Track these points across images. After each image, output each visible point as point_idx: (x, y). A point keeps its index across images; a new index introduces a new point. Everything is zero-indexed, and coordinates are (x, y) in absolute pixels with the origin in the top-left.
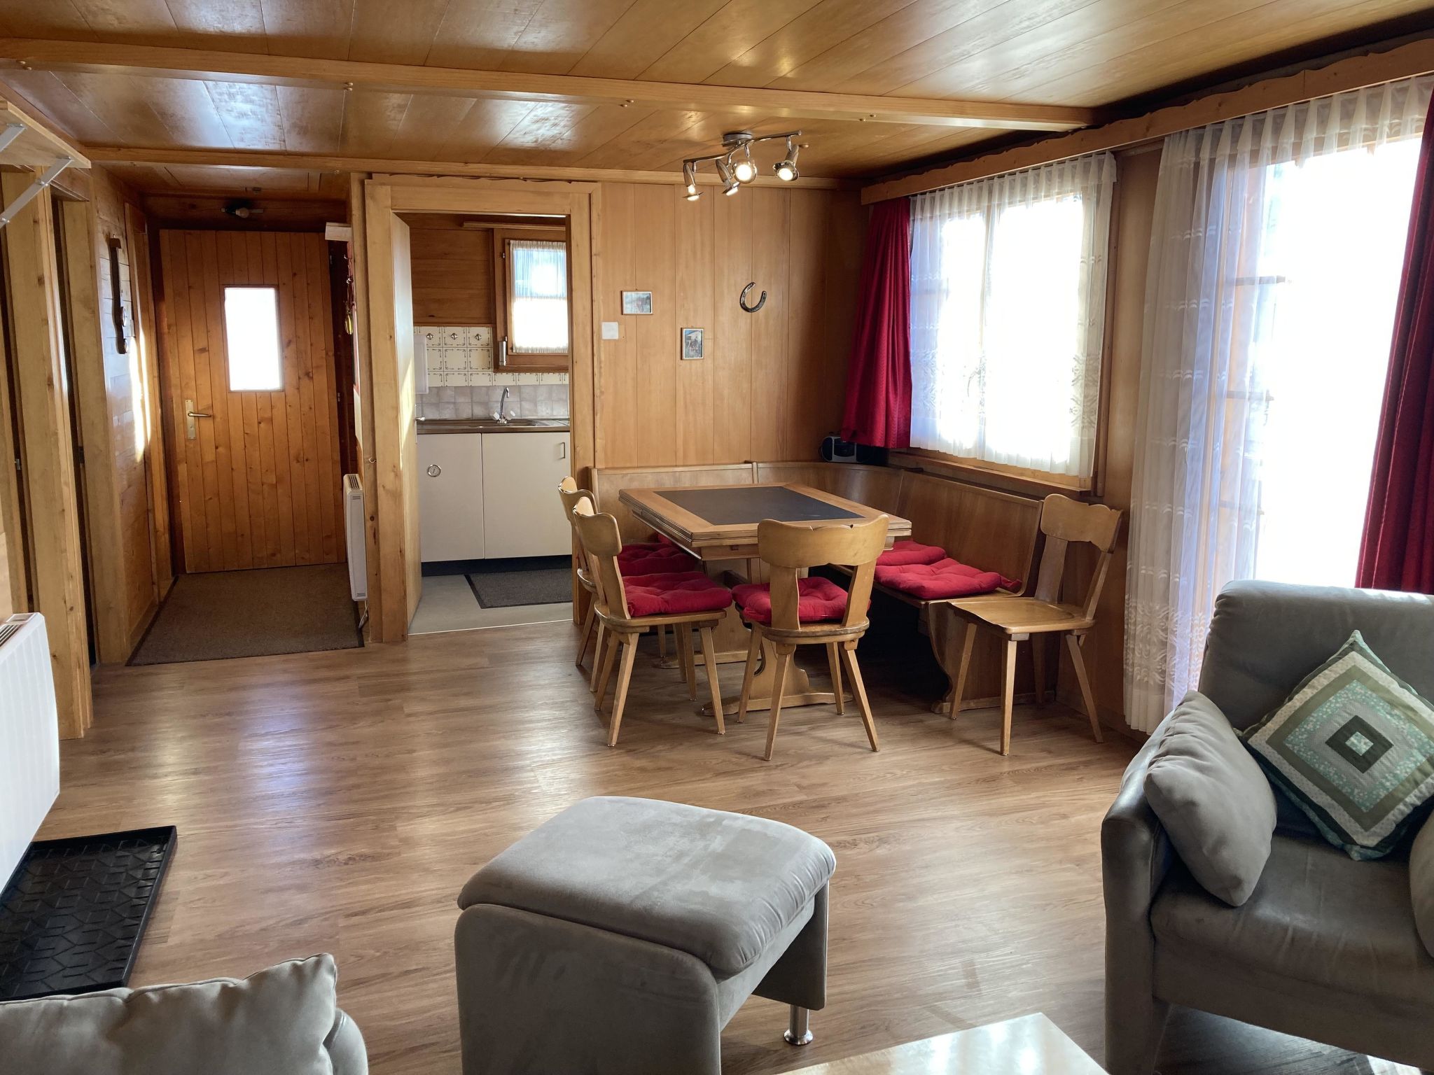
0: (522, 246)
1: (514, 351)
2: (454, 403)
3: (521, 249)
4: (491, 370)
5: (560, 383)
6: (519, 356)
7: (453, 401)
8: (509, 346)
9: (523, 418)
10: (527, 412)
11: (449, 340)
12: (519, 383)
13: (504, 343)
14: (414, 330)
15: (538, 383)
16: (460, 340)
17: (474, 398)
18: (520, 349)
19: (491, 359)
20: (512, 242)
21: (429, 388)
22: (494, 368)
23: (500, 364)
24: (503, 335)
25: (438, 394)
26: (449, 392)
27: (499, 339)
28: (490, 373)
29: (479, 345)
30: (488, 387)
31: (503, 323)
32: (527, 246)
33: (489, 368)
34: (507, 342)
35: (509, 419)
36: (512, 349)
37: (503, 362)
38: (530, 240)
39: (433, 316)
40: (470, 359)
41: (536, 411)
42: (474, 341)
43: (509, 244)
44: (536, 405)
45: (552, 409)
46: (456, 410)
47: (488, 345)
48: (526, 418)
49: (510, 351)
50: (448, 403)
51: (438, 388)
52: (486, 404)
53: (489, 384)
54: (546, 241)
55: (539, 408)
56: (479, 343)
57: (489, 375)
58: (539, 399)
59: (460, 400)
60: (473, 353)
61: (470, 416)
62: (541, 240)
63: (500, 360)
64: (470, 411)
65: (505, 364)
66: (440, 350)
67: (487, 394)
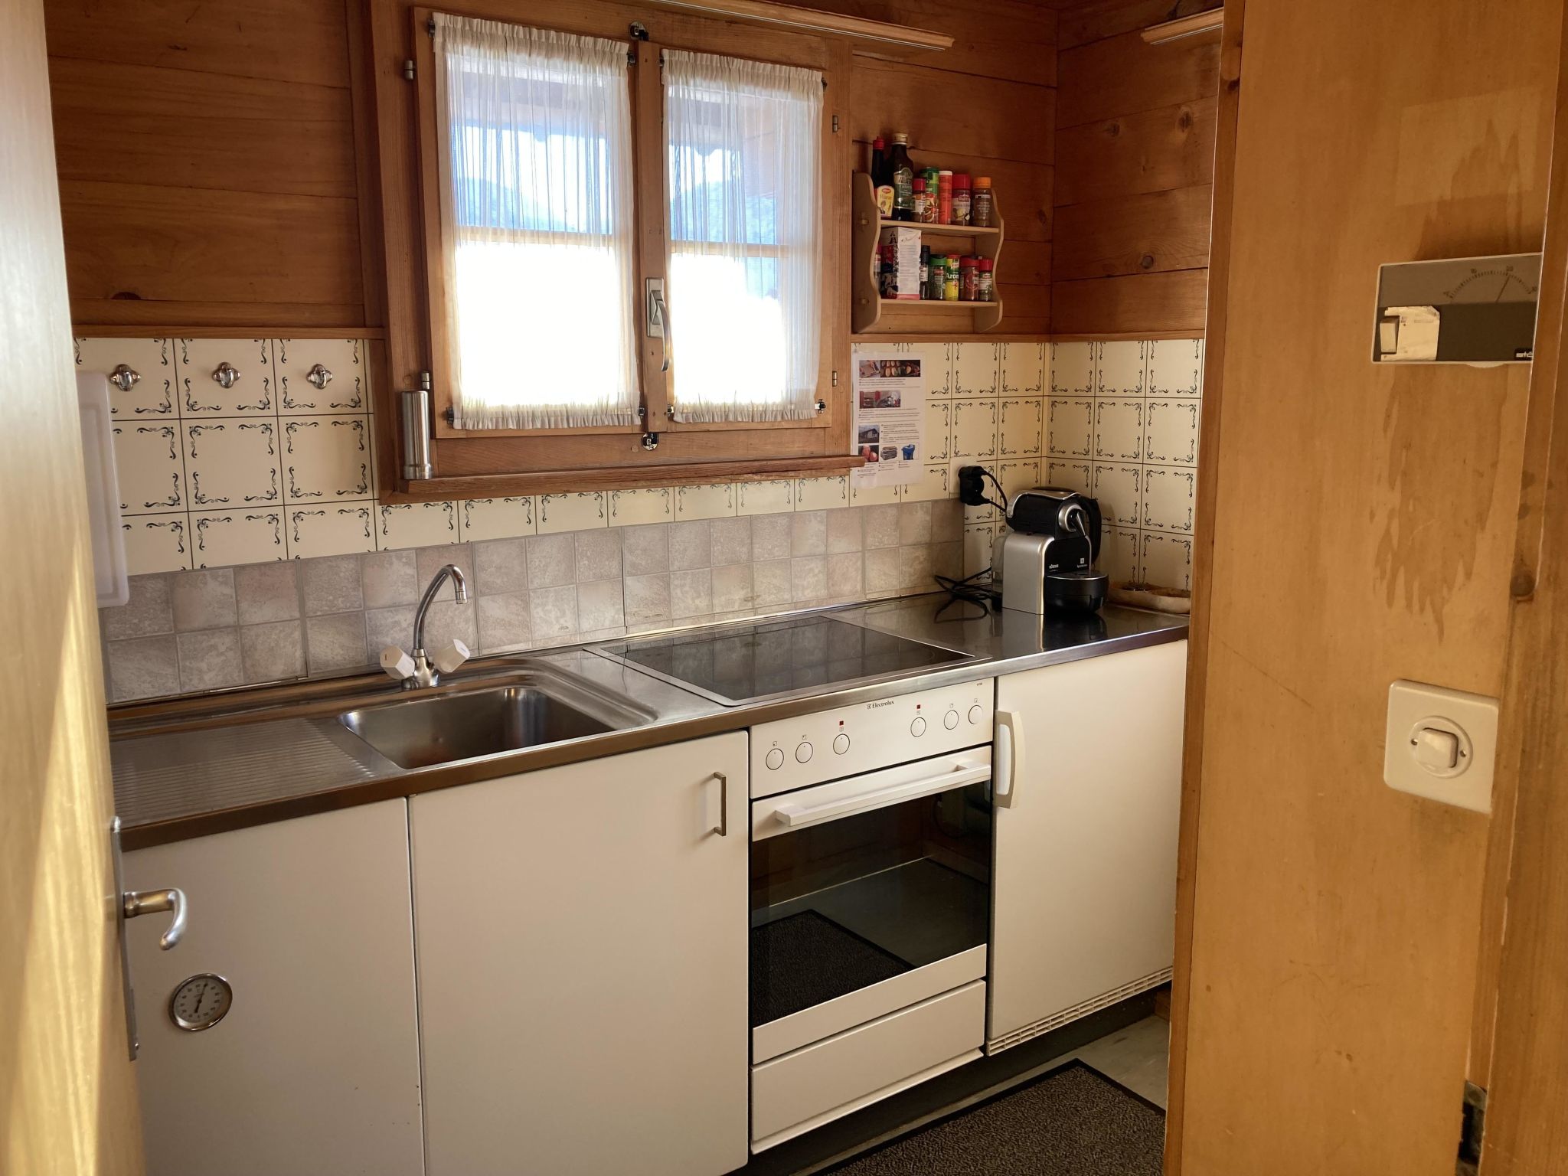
0: (477, 39)
1: (457, 424)
2: (237, 629)
3: (474, 51)
4: (369, 495)
5: (602, 523)
6: (472, 439)
7: (229, 618)
8: (440, 408)
9: (486, 652)
10: (499, 633)
11: (207, 392)
12: (468, 536)
13: (424, 395)
14: (77, 350)
15: (530, 530)
16: (249, 389)
17: (311, 604)
18: (479, 414)
19: (371, 457)
20: (440, 19)
21: (131, 579)
22: (383, 487)
23: (410, 472)
24: (413, 366)
25: (169, 602)
26: (215, 589)
27: (400, 381)
28: (369, 505)
29: (323, 407)
30: (361, 558)
31: (409, 324)
32: (492, 40)
33: (363, 489)
34: (431, 393)
35: (448, 668)
36: (449, 416)
37: (419, 465)
38: (504, 20)
39: (131, 296)
40: (289, 460)
41: (527, 625)
42: (302, 392)
43: (430, 27)
44: (526, 606)
45: (578, 615)
46: (245, 653)
47: (357, 404)
48: (496, 651)
49: (441, 424)
50: (212, 629)
51: (171, 579)
52: (355, 619)
53: (366, 546)
54: (559, 29)
55: (537, 613)
56: (321, 399)
57: (365, 512)
58: (536, 583)
59: (258, 613)
60: (303, 437)
61: (298, 667)
62: (540, 26)
63: (410, 459)
64: (299, 653)
65: (427, 474)
66: (169, 431)
67: (358, 580)
